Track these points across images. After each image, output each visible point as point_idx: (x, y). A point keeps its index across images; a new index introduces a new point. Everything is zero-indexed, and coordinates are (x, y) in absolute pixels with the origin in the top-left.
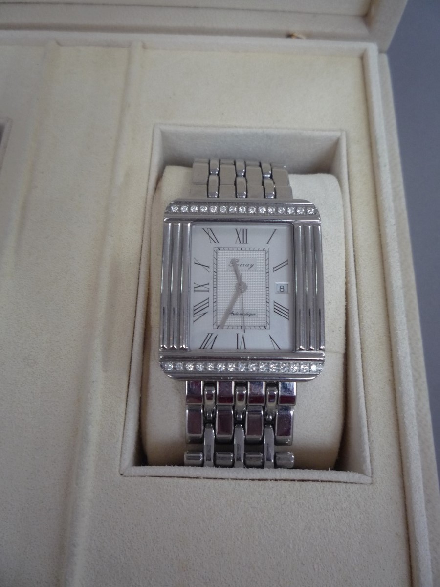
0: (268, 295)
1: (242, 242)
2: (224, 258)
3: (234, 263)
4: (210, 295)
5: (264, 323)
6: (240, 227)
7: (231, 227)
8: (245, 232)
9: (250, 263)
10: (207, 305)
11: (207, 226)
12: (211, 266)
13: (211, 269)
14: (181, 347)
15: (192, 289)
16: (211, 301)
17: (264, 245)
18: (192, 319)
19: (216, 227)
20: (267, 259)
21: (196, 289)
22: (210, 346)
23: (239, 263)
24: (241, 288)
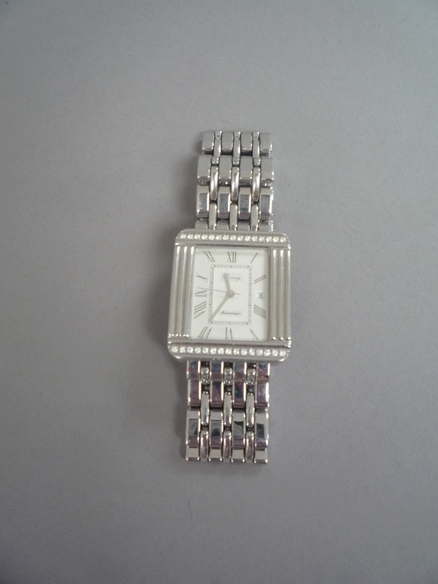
0: (250, 300)
1: (232, 261)
2: (218, 273)
3: (226, 277)
4: (207, 299)
5: (247, 321)
6: (231, 250)
7: (225, 250)
8: (235, 254)
9: (238, 277)
10: (205, 306)
11: (206, 250)
12: (209, 279)
13: (209, 281)
14: (184, 335)
15: (194, 295)
16: (208, 303)
17: (249, 264)
18: (193, 316)
19: (213, 250)
20: (250, 274)
21: (197, 295)
22: (206, 336)
23: (230, 276)
24: (230, 294)
